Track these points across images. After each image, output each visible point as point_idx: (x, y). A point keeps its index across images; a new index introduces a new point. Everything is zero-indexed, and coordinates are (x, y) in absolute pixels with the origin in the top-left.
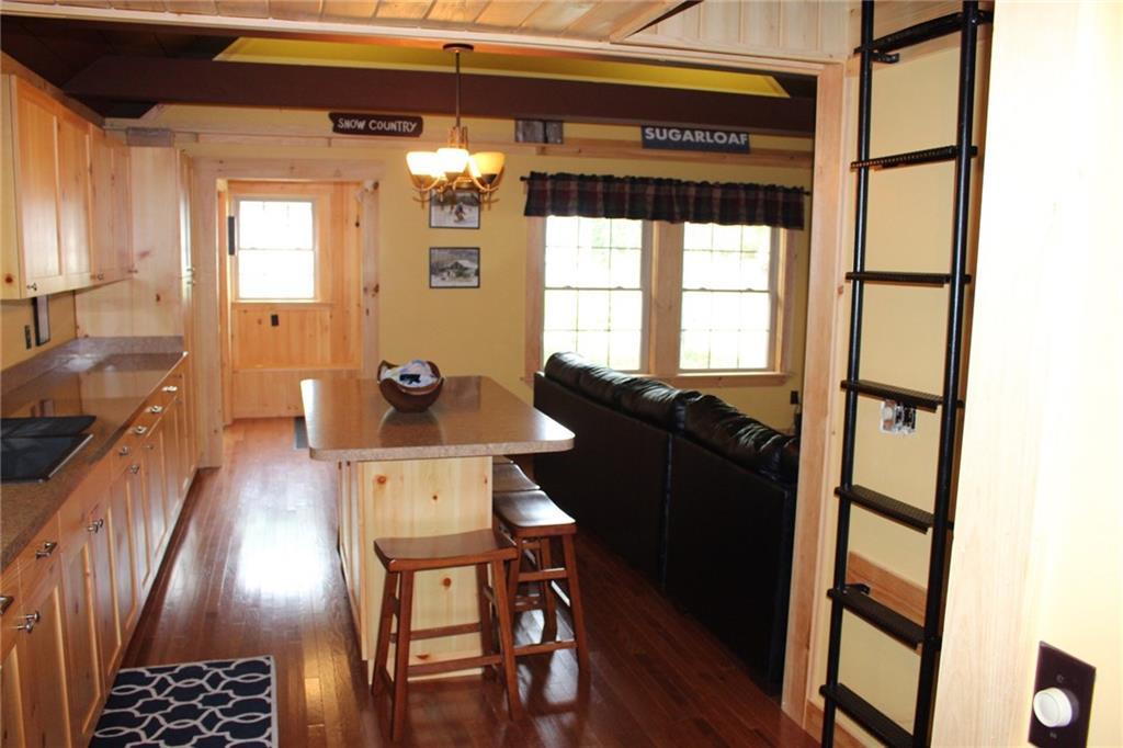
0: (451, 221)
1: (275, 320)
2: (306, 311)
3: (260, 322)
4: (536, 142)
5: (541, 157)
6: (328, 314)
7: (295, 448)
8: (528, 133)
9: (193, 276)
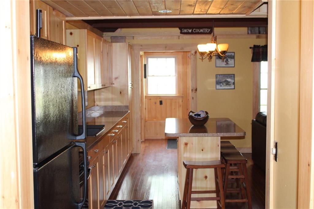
0: (224, 64)
1: (161, 103)
2: (173, 99)
3: (155, 103)
4: (255, 34)
5: (258, 39)
6: (181, 101)
7: (167, 149)
8: (253, 30)
9: (132, 85)
